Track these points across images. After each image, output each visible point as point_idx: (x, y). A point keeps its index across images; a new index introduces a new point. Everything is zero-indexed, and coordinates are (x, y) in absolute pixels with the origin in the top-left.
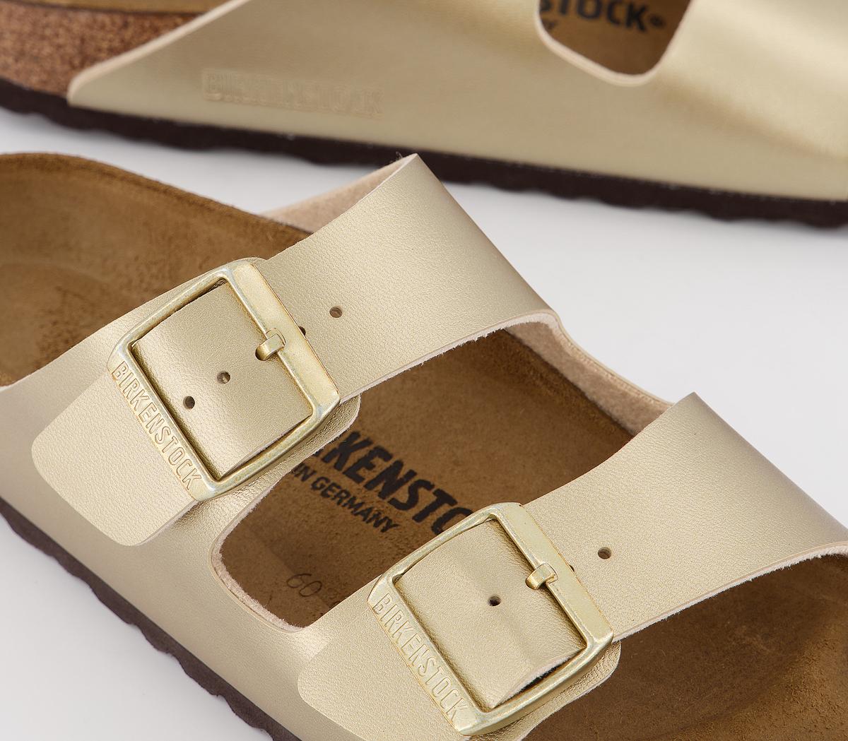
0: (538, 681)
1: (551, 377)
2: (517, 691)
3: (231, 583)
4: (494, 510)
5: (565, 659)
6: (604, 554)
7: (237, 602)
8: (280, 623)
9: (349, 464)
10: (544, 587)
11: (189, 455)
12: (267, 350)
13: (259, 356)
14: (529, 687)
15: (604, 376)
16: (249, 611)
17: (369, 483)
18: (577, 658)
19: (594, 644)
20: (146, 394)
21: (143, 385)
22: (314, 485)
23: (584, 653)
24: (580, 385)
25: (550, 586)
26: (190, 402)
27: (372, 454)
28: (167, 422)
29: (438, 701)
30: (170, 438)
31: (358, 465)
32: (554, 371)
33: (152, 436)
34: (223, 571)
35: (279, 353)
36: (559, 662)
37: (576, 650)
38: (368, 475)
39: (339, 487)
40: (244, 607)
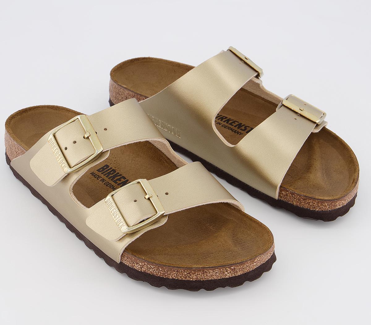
0: (143, 221)
1: (168, 161)
2: (138, 223)
3: (74, 197)
4: (139, 180)
5: (151, 216)
6: (167, 194)
7: (74, 201)
8: (85, 207)
9: (115, 179)
10: (149, 199)
11: (64, 161)
12: (86, 136)
13: (84, 138)
14: (141, 222)
15: (180, 160)
16: (77, 204)
17: (119, 184)
18: (154, 216)
19: (159, 213)
20: (56, 146)
21: (55, 144)
22: (105, 184)
23: (156, 215)
24: (175, 163)
25: (150, 199)
26: (66, 149)
27: (121, 178)
28: (60, 153)
29: (118, 224)
30: (60, 157)
31: (117, 180)
32: (169, 159)
33: (56, 157)
34: (72, 194)
35: (90, 137)
36: (150, 216)
37: (154, 214)
38: (119, 182)
39: (111, 184)
40: (76, 203)
